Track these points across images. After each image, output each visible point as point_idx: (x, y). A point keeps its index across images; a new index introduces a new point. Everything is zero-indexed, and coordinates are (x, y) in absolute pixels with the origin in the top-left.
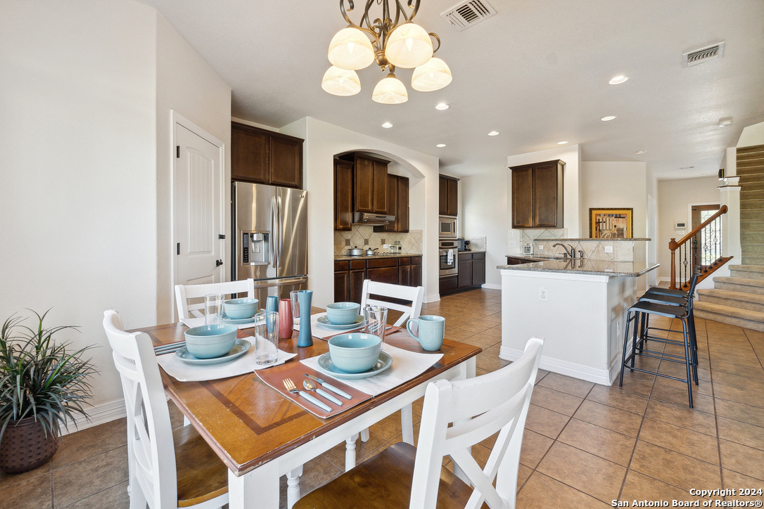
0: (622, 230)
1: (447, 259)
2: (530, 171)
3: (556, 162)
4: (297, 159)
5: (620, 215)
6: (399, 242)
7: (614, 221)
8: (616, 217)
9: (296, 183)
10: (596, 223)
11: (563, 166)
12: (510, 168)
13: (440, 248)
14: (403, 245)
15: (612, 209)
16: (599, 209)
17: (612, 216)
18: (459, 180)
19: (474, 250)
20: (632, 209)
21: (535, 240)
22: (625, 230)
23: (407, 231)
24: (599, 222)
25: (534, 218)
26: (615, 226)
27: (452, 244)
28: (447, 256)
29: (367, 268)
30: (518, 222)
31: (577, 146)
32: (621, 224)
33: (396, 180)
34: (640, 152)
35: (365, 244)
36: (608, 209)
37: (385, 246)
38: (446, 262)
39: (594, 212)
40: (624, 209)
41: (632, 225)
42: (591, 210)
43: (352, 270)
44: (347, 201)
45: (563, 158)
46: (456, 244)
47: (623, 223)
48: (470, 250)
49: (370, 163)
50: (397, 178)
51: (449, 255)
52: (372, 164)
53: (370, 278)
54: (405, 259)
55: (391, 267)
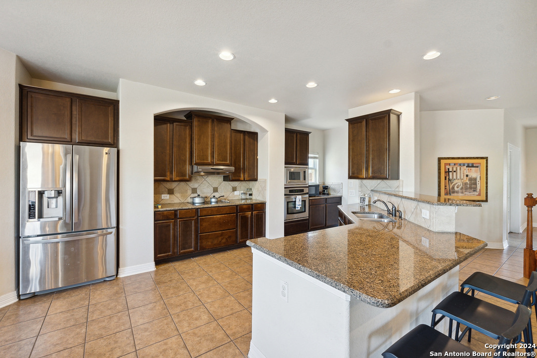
0: (475, 179)
1: (295, 204)
2: (364, 123)
3: (388, 113)
4: (111, 119)
5: (473, 164)
6: (251, 189)
7: (465, 170)
8: (468, 166)
9: (110, 140)
10: (446, 172)
11: (398, 116)
12: (347, 120)
13: (285, 195)
14: (254, 192)
15: (463, 158)
16: (449, 158)
17: (464, 165)
18: (310, 133)
19: (333, 194)
20: (486, 158)
21: (372, 190)
22: (478, 179)
23: (256, 180)
24: (449, 172)
25: (367, 170)
26: (467, 176)
27: (302, 191)
28: (295, 201)
29: (198, 217)
30: (353, 173)
31: (413, 94)
32: (474, 173)
33: (242, 135)
34: (493, 98)
35: (214, 192)
36: (459, 158)
37: (236, 193)
38: (295, 207)
39: (443, 162)
40: (477, 158)
41: (487, 174)
42: (440, 159)
43: (179, 218)
44: (185, 155)
45: (397, 108)
46: (306, 190)
47: (476, 172)
48: (328, 194)
49: (210, 121)
50: (244, 132)
51: (297, 201)
52: (213, 121)
53: (201, 225)
54: (245, 206)
55: (227, 214)
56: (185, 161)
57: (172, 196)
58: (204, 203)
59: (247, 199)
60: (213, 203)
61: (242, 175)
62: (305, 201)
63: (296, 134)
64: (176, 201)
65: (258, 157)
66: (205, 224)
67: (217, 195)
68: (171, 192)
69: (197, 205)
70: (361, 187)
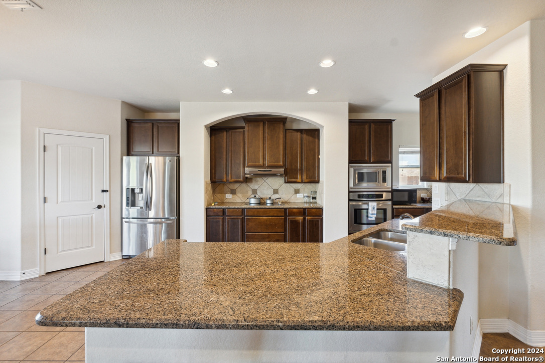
2: (436, 96)
6: (315, 192)
11: (501, 72)
13: (349, 200)
21: (460, 200)
23: (317, 182)
27: (381, 196)
28: (368, 209)
29: (245, 216)
33: (299, 133)
35: (274, 193)
37: (299, 196)
43: (227, 216)
46: (387, 196)
49: (261, 124)
50: (301, 131)
51: (370, 208)
52: (264, 124)
53: (247, 225)
54: (295, 210)
55: (275, 216)
56: (240, 164)
57: (235, 196)
58: (259, 204)
59: (311, 203)
60: (268, 205)
61: (299, 177)
62: (385, 210)
63: (368, 124)
64: (238, 200)
65: (319, 157)
66: (251, 224)
67: (274, 197)
68: (233, 192)
69: (252, 205)
70: (448, 193)
